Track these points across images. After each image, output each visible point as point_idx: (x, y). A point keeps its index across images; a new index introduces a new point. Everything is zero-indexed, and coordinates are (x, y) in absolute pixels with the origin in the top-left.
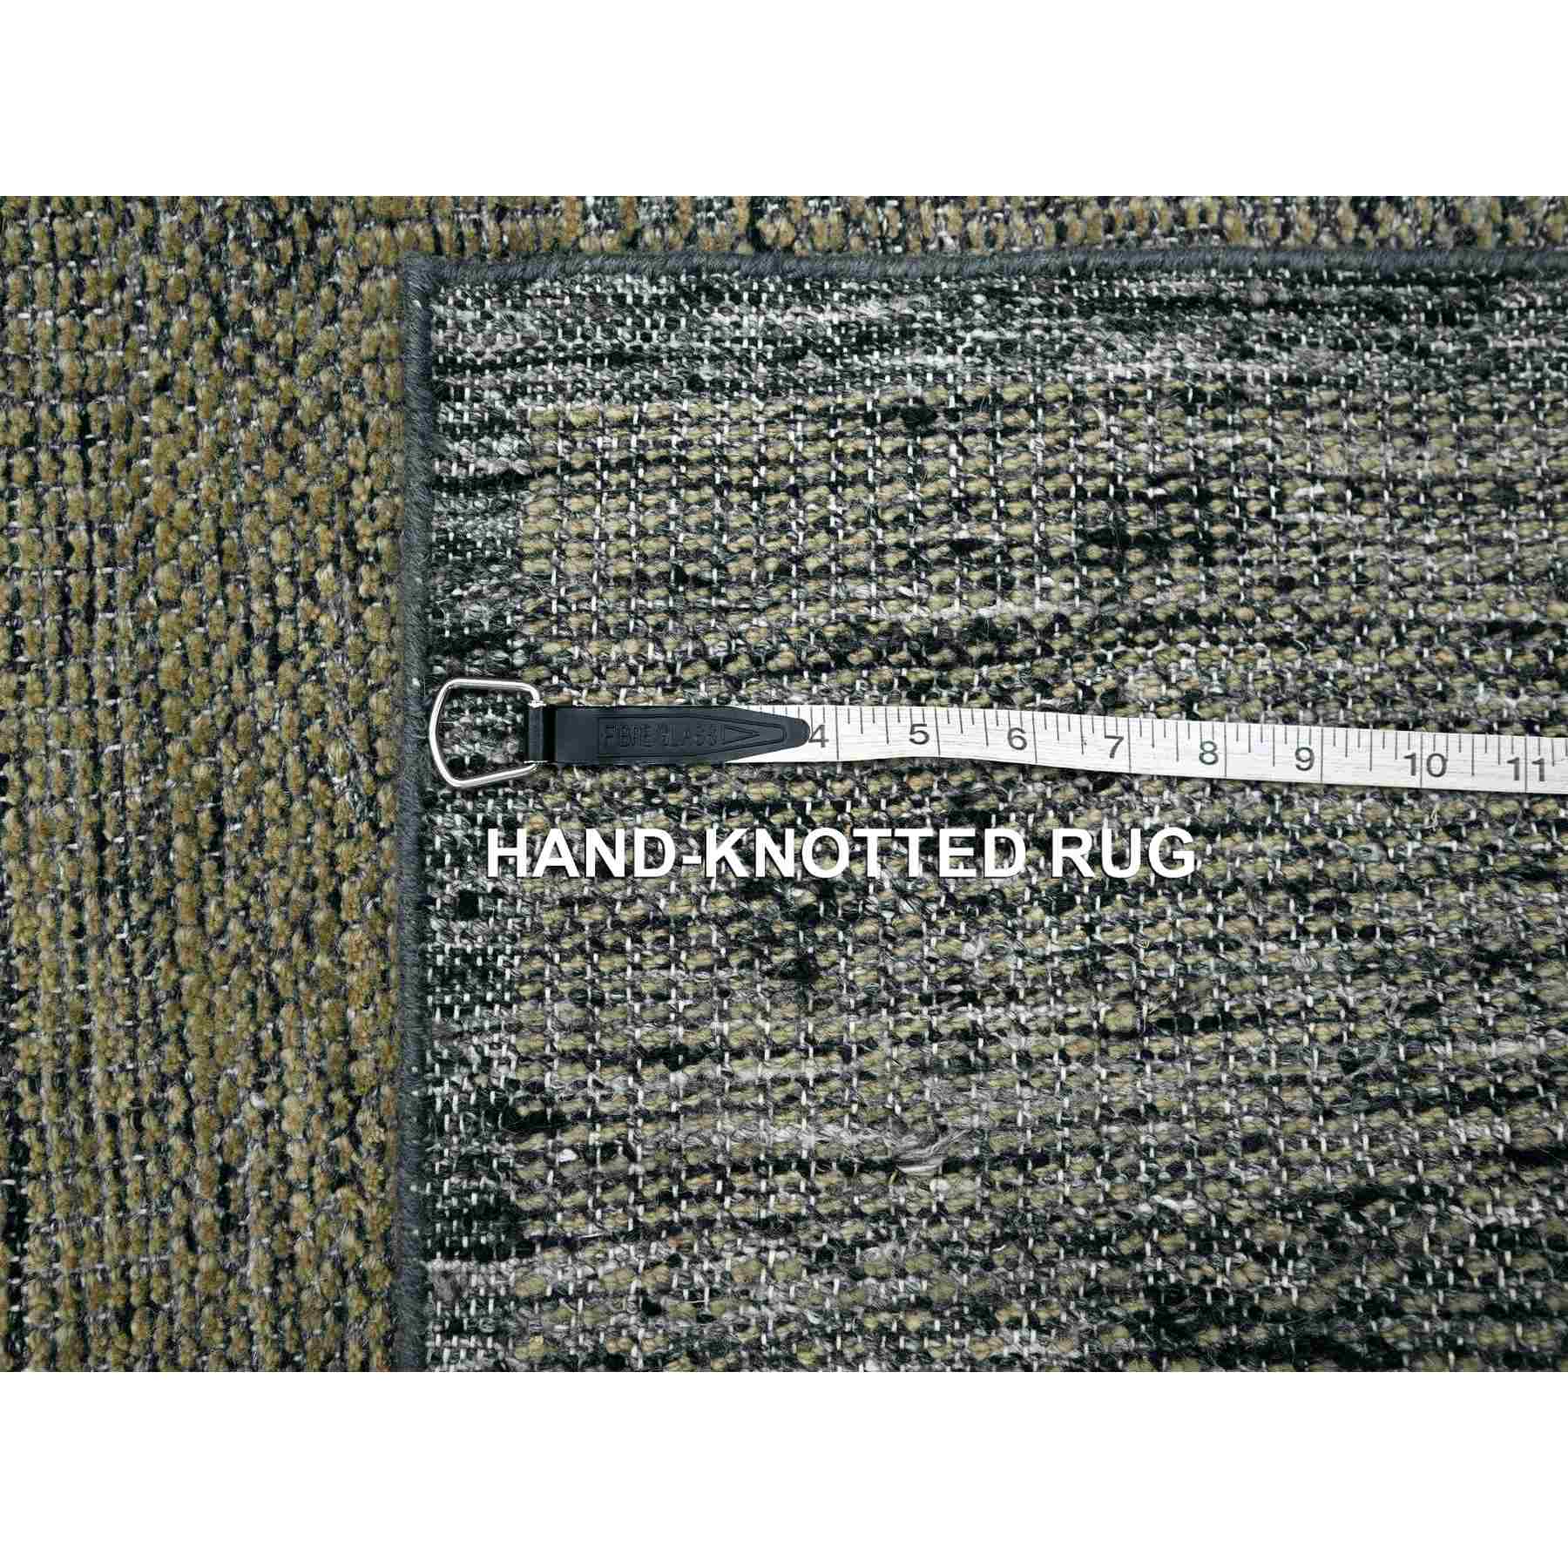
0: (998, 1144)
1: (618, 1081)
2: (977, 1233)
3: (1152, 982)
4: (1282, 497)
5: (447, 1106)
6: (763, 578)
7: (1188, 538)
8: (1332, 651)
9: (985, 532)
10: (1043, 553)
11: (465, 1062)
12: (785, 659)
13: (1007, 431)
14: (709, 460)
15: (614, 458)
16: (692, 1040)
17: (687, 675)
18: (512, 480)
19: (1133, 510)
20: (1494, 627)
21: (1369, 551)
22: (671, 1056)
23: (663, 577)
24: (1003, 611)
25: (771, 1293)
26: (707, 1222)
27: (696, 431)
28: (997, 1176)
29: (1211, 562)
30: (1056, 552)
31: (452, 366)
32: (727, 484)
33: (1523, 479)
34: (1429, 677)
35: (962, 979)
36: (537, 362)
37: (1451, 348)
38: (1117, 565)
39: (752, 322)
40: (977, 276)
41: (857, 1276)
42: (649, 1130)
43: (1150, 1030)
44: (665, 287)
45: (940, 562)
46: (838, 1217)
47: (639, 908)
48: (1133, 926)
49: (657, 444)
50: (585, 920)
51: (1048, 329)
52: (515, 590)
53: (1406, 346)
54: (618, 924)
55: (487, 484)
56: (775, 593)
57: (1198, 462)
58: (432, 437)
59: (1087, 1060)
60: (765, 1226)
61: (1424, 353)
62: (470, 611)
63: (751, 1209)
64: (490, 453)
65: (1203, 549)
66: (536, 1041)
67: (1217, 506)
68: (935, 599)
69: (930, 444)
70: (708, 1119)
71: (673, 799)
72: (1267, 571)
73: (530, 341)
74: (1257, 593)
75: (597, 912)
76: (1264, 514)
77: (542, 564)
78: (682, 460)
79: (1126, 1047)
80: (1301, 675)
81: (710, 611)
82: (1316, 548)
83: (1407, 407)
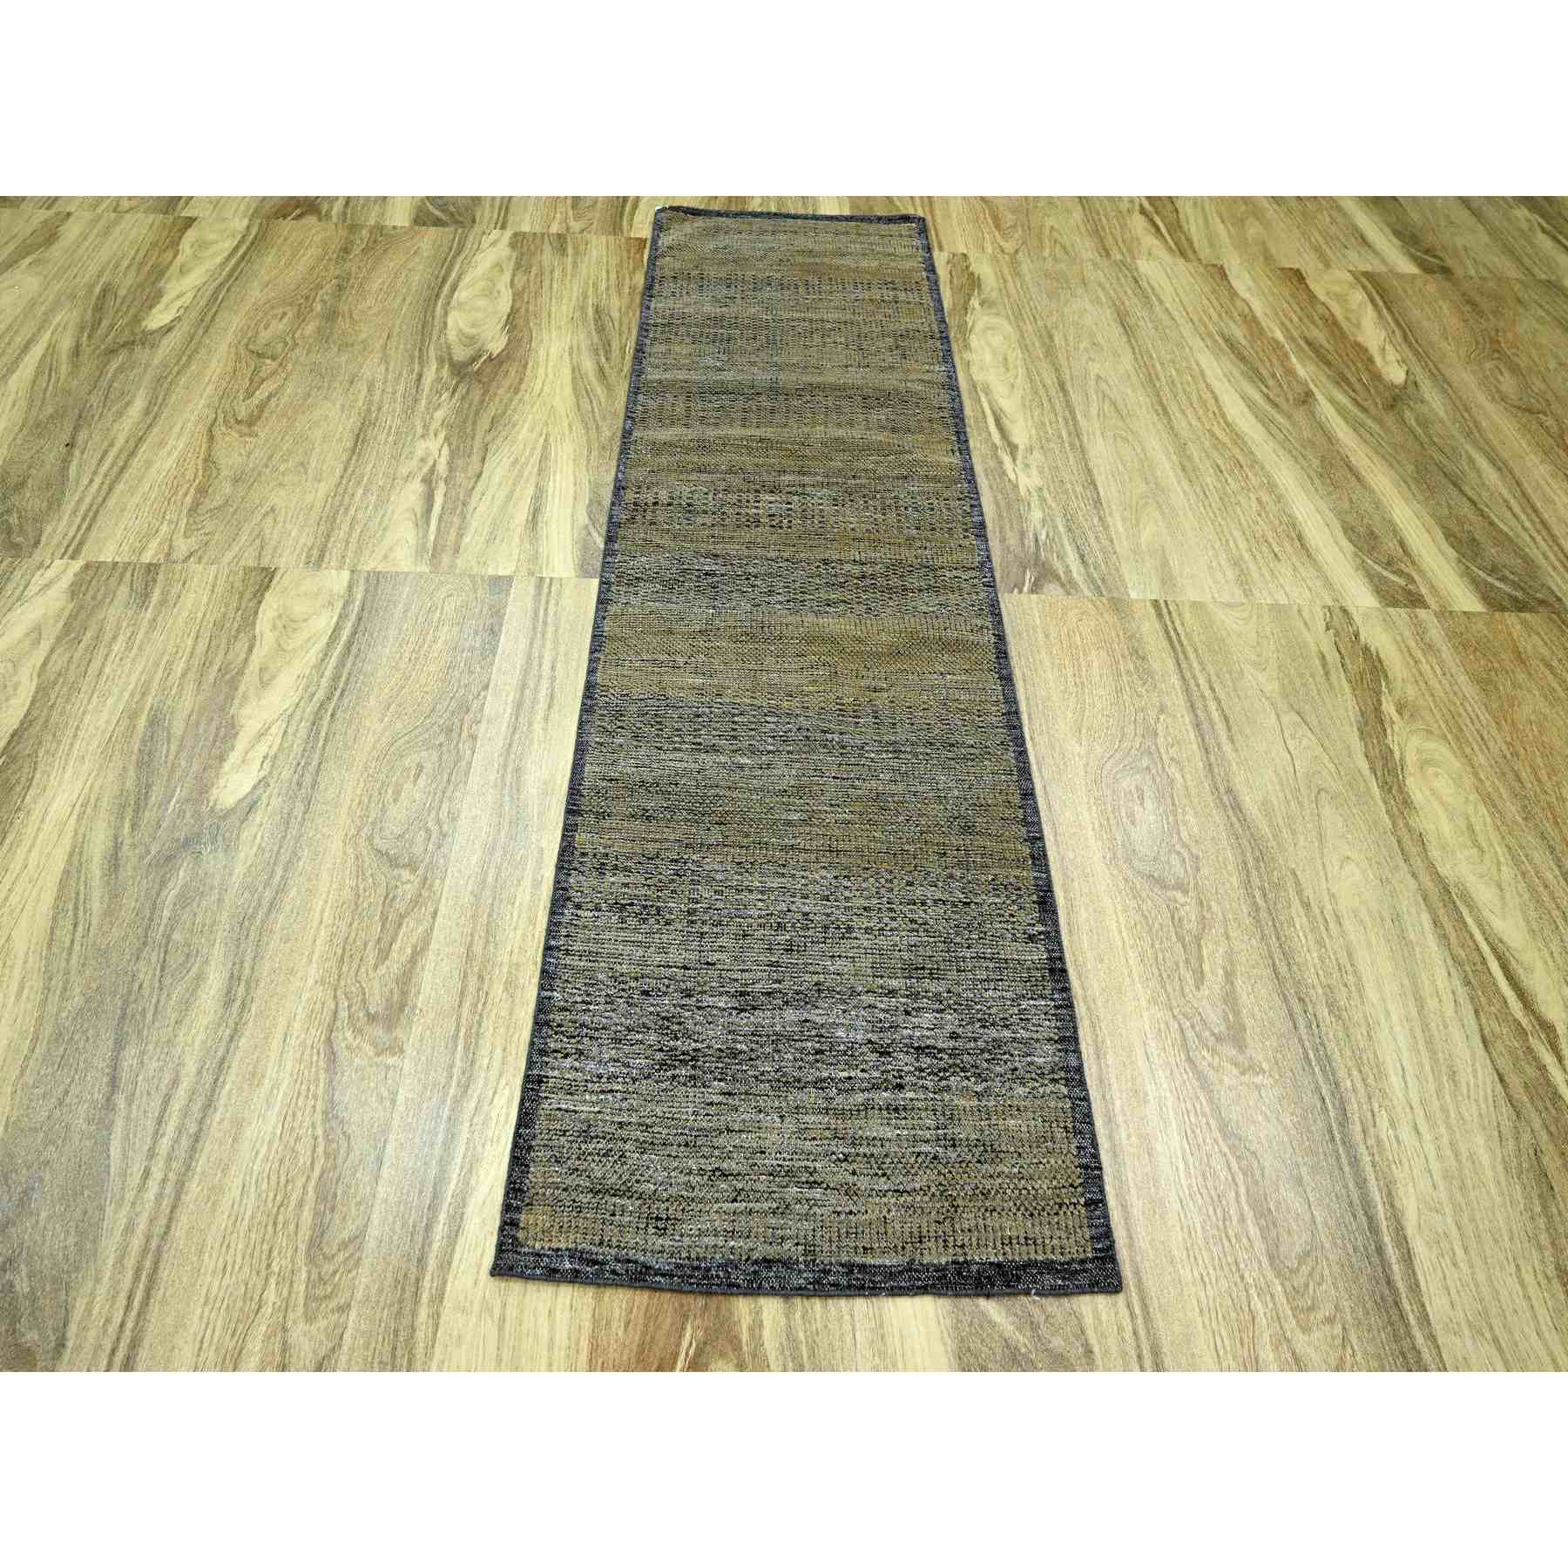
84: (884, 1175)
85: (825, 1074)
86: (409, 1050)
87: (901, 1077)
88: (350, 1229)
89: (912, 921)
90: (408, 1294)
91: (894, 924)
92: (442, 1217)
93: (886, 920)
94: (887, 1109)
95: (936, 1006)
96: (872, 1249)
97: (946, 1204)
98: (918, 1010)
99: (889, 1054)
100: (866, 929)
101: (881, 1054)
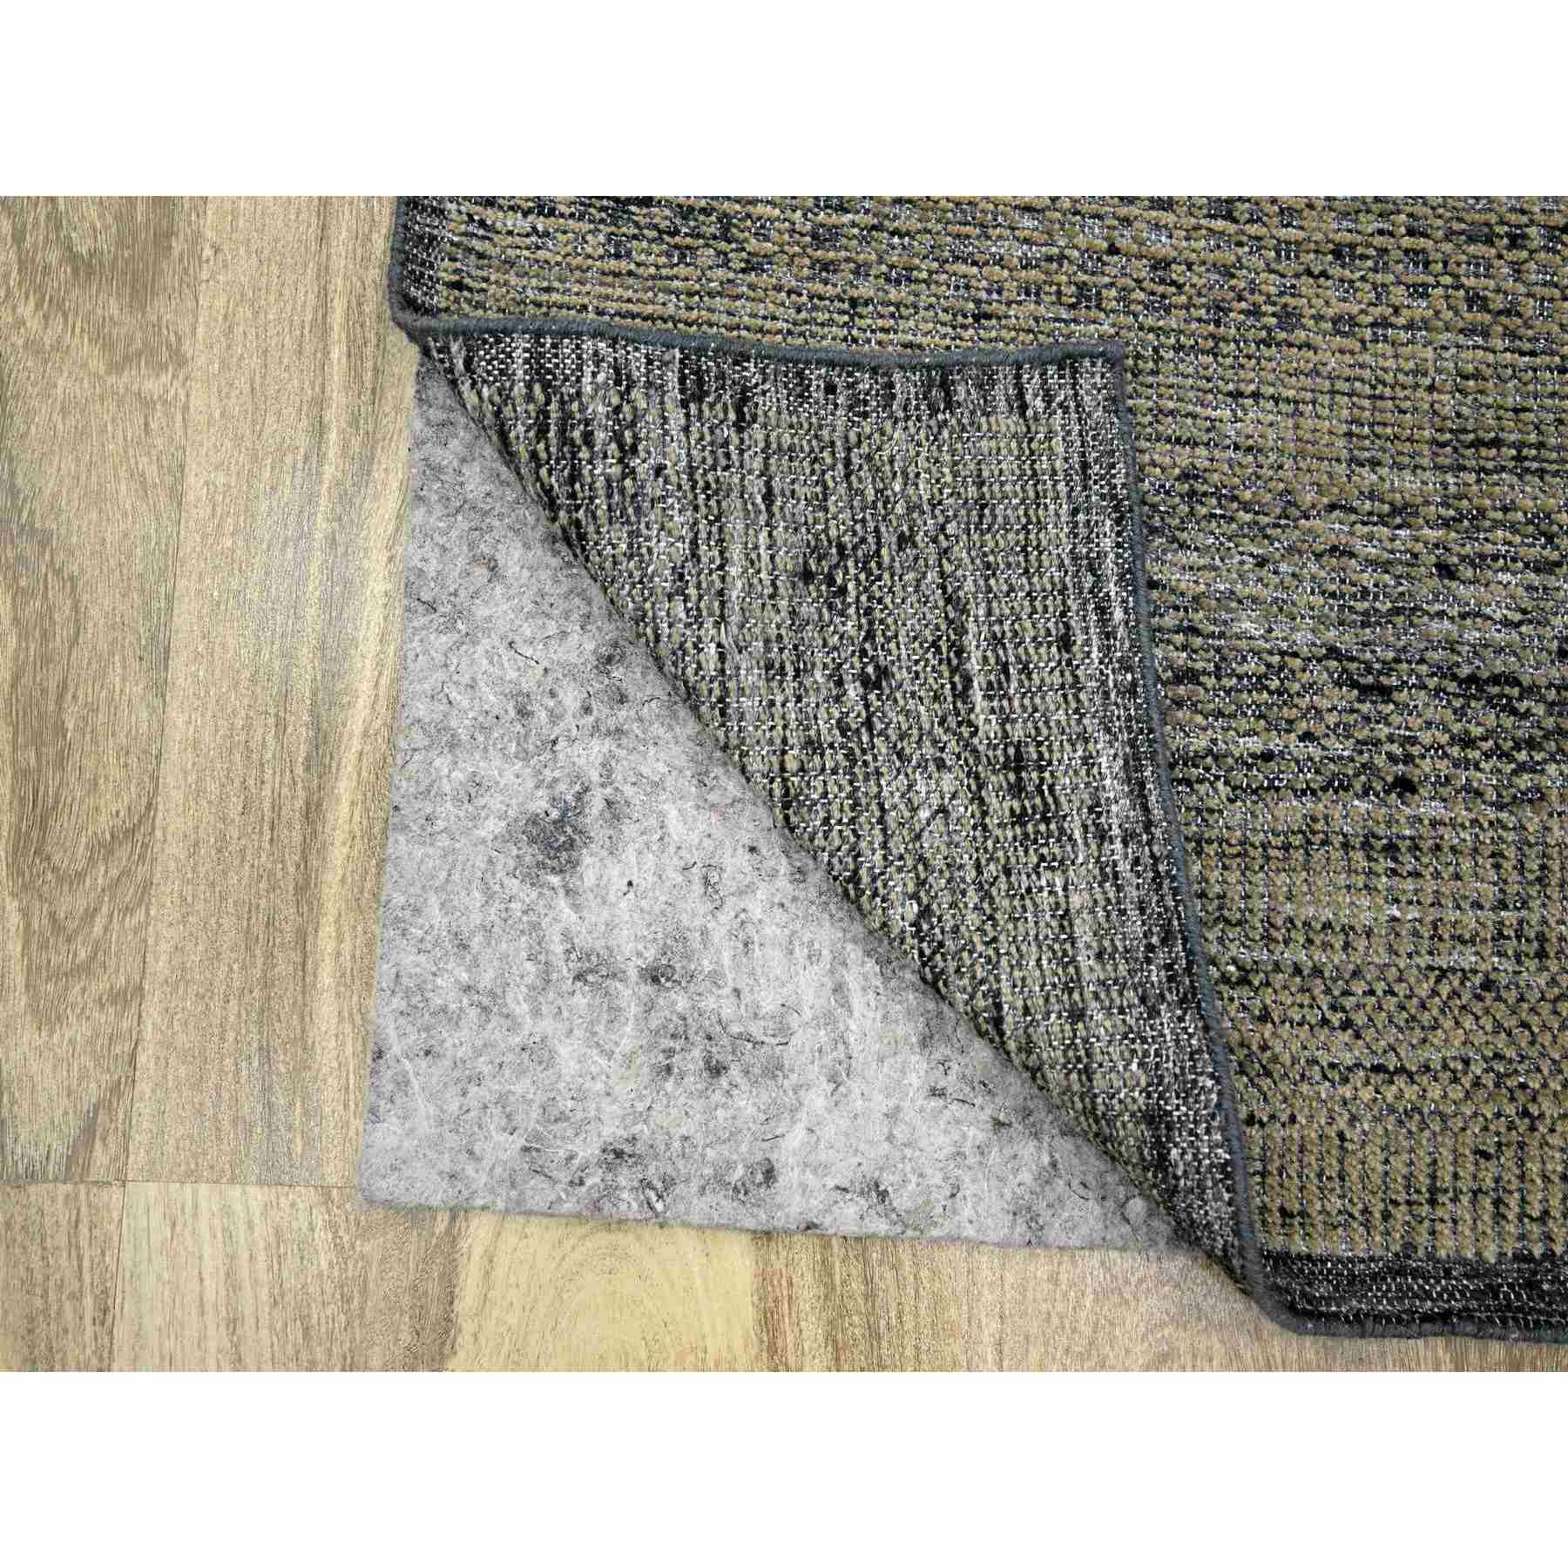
0: (731, 685)
1: (757, 464)
2: (690, 671)
3: (808, 783)
4: (1052, 869)
5: (745, 369)
6: (985, 555)
7: (1024, 808)
8: (976, 900)
9: (1014, 685)
10: (1007, 719)
11: (764, 382)
12: (948, 568)
13: (1065, 696)
14: (1039, 522)
15: (1037, 466)
16: (775, 509)
17: (937, 512)
18: (1023, 407)
19: (1034, 775)
20: (998, 1006)
21: (1031, 924)
22: (769, 497)
23: (982, 497)
24: (977, 696)
25: (663, 544)
26: (696, 509)
27: (1051, 512)
28: (716, 684)
29: (1013, 824)
30: (1008, 727)
31: (1075, 371)
32: (1028, 532)
33: (1086, 1028)
34: (968, 962)
35: (805, 670)
36: (1080, 419)
37: (1154, 979)
38: (1005, 766)
39: (1107, 543)
40: (1143, 677)
41: (670, 597)
42: (736, 480)
43: (784, 780)
44: (1121, 492)
45: (998, 656)
46: (699, 586)
47: (831, 484)
48: (834, 772)
49: (1045, 491)
50: (825, 454)
51: (1119, 718)
52: (973, 413)
53: (1150, 948)
54: (823, 473)
55: (1021, 395)
56: (978, 561)
57: (1065, 817)
58: (1041, 363)
59: (771, 742)
60: (694, 543)
61: (1149, 961)
62: (961, 389)
63: (703, 535)
64: (1036, 395)
65: (1019, 818)
66: (773, 422)
67: (1042, 827)
68: (979, 654)
69: (1054, 649)
70: (741, 514)
71: (880, 505)
72: (1013, 860)
73: (1089, 415)
74: (1000, 854)
75: (829, 461)
76: (1042, 858)
77: (985, 427)
78: (1038, 505)
79: (776, 767)
80: (963, 880)
81: (968, 523)
82: (1029, 890)
83: (1115, 949)
84: (1346, 1025)
85: (1200, 743)
86: (201, 359)
87: (1408, 759)
88: (112, 808)
89: (1475, 300)
90: (283, 968)
91: (1420, 309)
92: (345, 787)
93: (1399, 294)
94: (1366, 845)
95: (1533, 553)
96: (1303, 1214)
97: (1510, 1110)
98: (1479, 561)
99: (1385, 693)
100: (1336, 321)
101: (1365, 691)
